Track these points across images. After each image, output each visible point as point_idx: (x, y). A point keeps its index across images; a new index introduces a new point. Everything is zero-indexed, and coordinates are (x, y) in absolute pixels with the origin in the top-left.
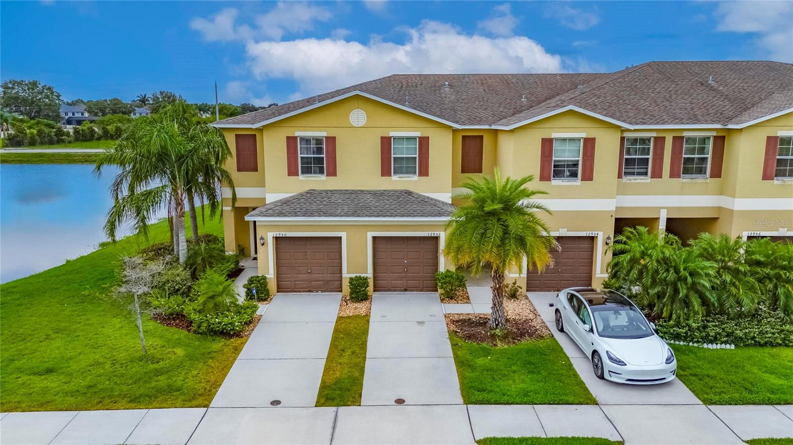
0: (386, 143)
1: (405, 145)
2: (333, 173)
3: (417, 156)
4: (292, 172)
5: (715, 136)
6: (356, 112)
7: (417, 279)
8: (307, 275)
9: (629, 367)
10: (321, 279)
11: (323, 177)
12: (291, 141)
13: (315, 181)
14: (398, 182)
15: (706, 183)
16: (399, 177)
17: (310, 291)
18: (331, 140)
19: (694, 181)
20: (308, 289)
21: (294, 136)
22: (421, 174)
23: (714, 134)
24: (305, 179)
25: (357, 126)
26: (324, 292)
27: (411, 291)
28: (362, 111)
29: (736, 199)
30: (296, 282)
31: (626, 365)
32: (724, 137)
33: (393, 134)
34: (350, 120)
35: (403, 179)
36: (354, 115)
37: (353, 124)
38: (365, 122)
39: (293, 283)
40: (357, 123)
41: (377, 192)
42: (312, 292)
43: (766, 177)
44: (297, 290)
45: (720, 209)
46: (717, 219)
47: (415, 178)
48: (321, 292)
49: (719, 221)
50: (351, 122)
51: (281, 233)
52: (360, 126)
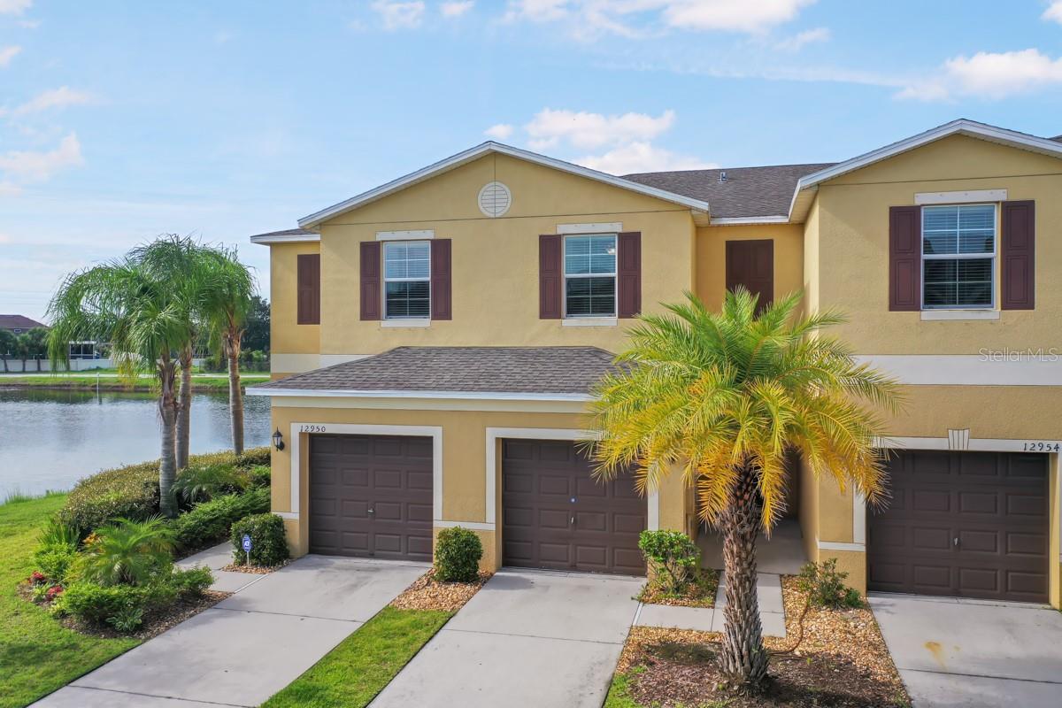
0: (550, 247)
2: (444, 313)
3: (616, 275)
4: (369, 312)
6: (492, 188)
8: (366, 519)
12: (370, 250)
13: (410, 329)
14: (576, 330)
16: (577, 320)
17: (369, 554)
18: (443, 247)
20: (366, 552)
21: (375, 240)
22: (624, 314)
24: (395, 325)
25: (492, 216)
26: (401, 558)
27: (586, 570)
28: (503, 185)
30: (346, 534)
33: (565, 229)
34: (480, 204)
35: (586, 325)
36: (486, 193)
38: (508, 207)
39: (339, 535)
40: (493, 210)
42: (375, 557)
44: (346, 551)
47: (611, 321)
50: (481, 208)
51: (316, 425)
52: (497, 215)
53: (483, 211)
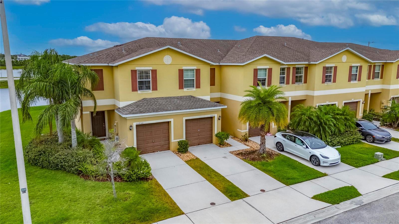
0: (181, 72)
1: (190, 73)
2: (155, 88)
3: (195, 78)
4: (134, 89)
5: (305, 67)
6: (167, 57)
7: (203, 138)
8: (152, 144)
9: (330, 159)
10: (159, 145)
11: (150, 91)
12: (134, 72)
13: (146, 93)
14: (187, 92)
15: (303, 86)
16: (187, 89)
17: (154, 152)
18: (154, 72)
19: (299, 85)
20: (152, 151)
21: (135, 69)
22: (197, 87)
23: (305, 66)
24: (141, 93)
25: (167, 64)
26: (161, 151)
27: (201, 144)
28: (169, 56)
29: (315, 91)
30: (147, 148)
31: (329, 158)
32: (308, 67)
33: (184, 68)
34: (164, 61)
35: (189, 90)
36: (166, 58)
37: (165, 63)
38: (171, 62)
39: (145, 149)
40: (167, 62)
41: (178, 97)
42: (155, 152)
43: (323, 82)
44: (147, 152)
45: (307, 96)
46: (306, 99)
47: (194, 89)
48: (160, 151)
49: (306, 100)
50: (164, 62)
51: (140, 122)
52: (169, 64)
53: (165, 62)
